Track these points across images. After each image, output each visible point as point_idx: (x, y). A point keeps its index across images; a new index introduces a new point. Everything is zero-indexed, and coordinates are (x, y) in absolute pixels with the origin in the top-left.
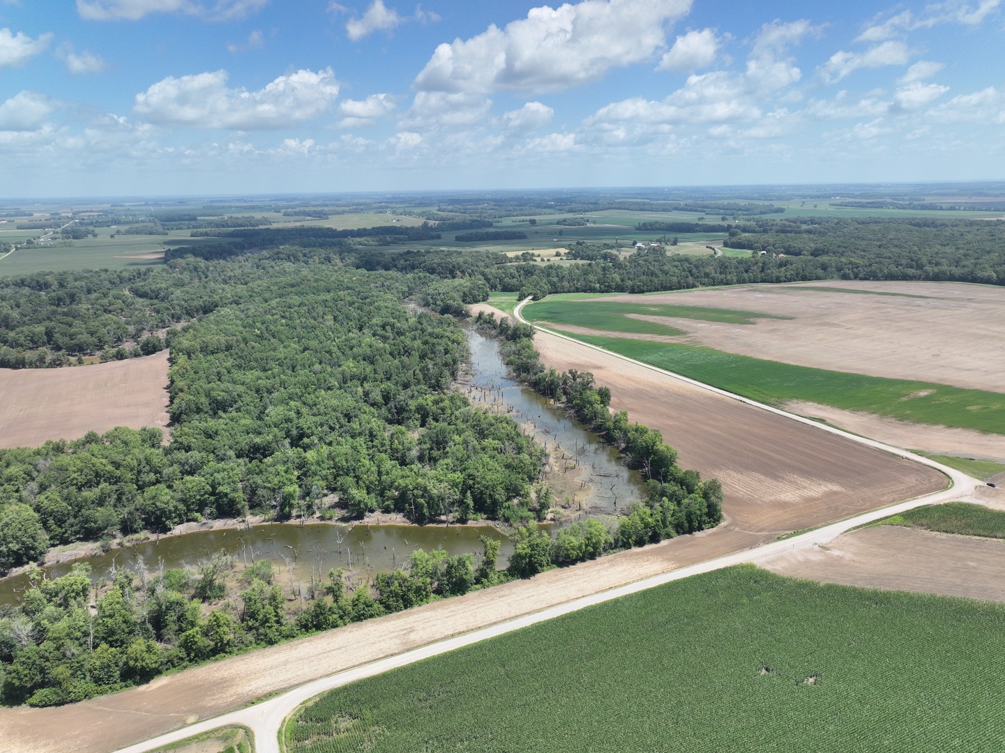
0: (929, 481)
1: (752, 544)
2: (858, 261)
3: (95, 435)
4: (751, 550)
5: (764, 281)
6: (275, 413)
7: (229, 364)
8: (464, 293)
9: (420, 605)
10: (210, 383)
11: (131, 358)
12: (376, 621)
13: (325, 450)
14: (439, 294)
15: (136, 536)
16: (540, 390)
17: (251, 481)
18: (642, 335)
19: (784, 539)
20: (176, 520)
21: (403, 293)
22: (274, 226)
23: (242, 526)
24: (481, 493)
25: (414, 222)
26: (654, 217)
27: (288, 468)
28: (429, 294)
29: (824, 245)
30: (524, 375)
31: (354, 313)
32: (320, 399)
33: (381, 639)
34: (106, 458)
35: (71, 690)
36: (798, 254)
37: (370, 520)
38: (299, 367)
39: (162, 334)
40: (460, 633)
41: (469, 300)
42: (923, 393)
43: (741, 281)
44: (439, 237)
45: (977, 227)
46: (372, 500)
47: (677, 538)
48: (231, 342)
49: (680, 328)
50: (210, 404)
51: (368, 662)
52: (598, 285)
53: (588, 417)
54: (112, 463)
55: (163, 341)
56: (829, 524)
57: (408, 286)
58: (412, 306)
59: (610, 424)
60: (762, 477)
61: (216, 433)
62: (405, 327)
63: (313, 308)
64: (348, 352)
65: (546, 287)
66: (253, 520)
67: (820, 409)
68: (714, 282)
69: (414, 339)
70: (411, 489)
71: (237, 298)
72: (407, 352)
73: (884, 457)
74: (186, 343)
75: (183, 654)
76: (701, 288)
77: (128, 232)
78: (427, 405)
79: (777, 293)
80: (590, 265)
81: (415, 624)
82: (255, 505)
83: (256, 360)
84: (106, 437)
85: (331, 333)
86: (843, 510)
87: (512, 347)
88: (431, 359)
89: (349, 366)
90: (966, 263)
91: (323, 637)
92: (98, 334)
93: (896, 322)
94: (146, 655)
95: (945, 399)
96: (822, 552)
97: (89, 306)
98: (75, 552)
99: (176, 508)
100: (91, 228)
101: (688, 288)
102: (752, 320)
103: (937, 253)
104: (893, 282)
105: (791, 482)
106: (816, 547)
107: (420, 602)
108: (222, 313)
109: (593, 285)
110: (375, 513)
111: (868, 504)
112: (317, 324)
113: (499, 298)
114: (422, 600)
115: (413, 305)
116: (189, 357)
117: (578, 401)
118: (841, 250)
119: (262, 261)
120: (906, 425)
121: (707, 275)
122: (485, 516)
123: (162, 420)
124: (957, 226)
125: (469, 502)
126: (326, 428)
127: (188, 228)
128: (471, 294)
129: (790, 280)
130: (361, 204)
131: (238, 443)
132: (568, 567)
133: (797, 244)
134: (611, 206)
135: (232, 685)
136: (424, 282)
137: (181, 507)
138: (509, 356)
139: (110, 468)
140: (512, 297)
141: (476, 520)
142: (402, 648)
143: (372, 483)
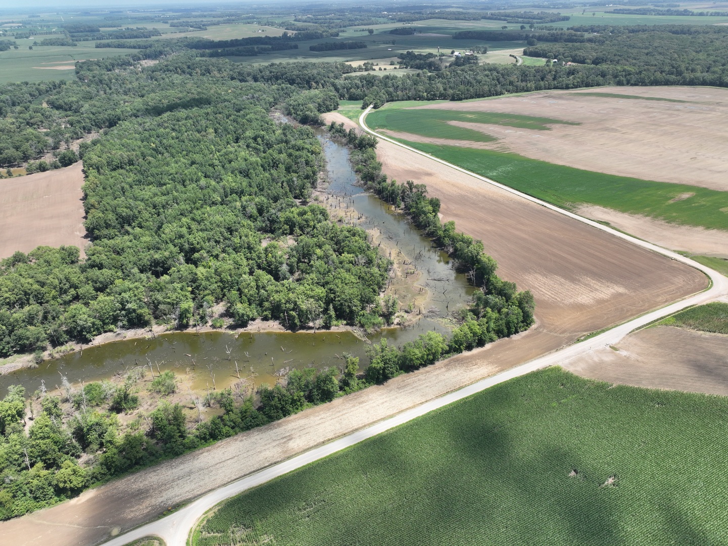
0: (694, 281)
1: (556, 346)
2: (630, 69)
3: (22, 255)
4: (557, 353)
5: (556, 88)
6: (169, 230)
7: (130, 180)
8: (319, 104)
9: (296, 413)
10: (115, 198)
11: (52, 169)
12: (261, 429)
13: (213, 263)
14: (299, 105)
15: (63, 348)
16: (383, 198)
17: (153, 297)
18: (463, 141)
19: (583, 341)
20: (94, 333)
21: (270, 103)
22: (164, 36)
23: (148, 336)
24: (341, 304)
25: (276, 32)
26: (467, 26)
27: (183, 286)
28: (291, 105)
29: (604, 54)
30: (369, 183)
31: (231, 126)
32: (206, 215)
33: (266, 447)
34: (32, 277)
35: (13, 508)
36: (583, 62)
37: (254, 327)
38: (188, 182)
39: (75, 147)
40: (329, 440)
41: (323, 109)
42: (686, 196)
43: (538, 88)
44: (296, 47)
45: (724, 34)
46: (252, 311)
47: (498, 341)
48: (131, 157)
49: (491, 134)
50: (117, 219)
51: (257, 471)
52: (425, 94)
53: (422, 224)
54: (38, 282)
55: (77, 153)
56: (617, 326)
57: (274, 97)
58: (277, 114)
59: (441, 233)
60: (563, 280)
61: (123, 249)
62: (273, 139)
63: (197, 121)
64: (227, 165)
65: (384, 96)
66: (158, 329)
67: (605, 212)
68: (517, 89)
69: (280, 152)
70: (284, 302)
71: (135, 112)
72: (275, 165)
73: (657, 259)
74: (95, 159)
75: (105, 470)
76: (507, 95)
77: (44, 43)
78: (294, 217)
79: (567, 99)
80: (418, 75)
81: (293, 432)
82: (158, 316)
83: (153, 175)
84: (33, 255)
85: (212, 146)
86: (628, 311)
87: (359, 156)
88: (296, 172)
89: (230, 181)
90: (716, 69)
91: (219, 446)
92: (22, 149)
93: (661, 126)
94: (73, 478)
95: (703, 201)
96: (612, 352)
97: (14, 120)
98: (13, 364)
99: (93, 324)
100: (12, 39)
101: (496, 95)
102: (548, 126)
103: (692, 60)
104: (657, 87)
105: (586, 285)
106: (608, 348)
107: (296, 411)
108: (123, 126)
109: (421, 94)
110: (257, 321)
111: (647, 304)
112: (201, 138)
113: (347, 106)
114: (297, 409)
115: (279, 114)
116: (98, 171)
117: (414, 210)
118: (617, 58)
119: (154, 73)
120: (673, 227)
121: (511, 83)
122: (345, 322)
123: (80, 232)
124: (707, 33)
125: (331, 313)
126: (212, 243)
127: (93, 39)
128: (324, 104)
129: (575, 87)
130: (232, 15)
131: (141, 259)
132: (413, 372)
133: (581, 53)
134: (433, 15)
135: (147, 497)
136: (287, 93)
137: (98, 322)
138: (357, 164)
139: (36, 286)
140: (356, 106)
141: (338, 326)
142: (283, 457)
143: (251, 296)
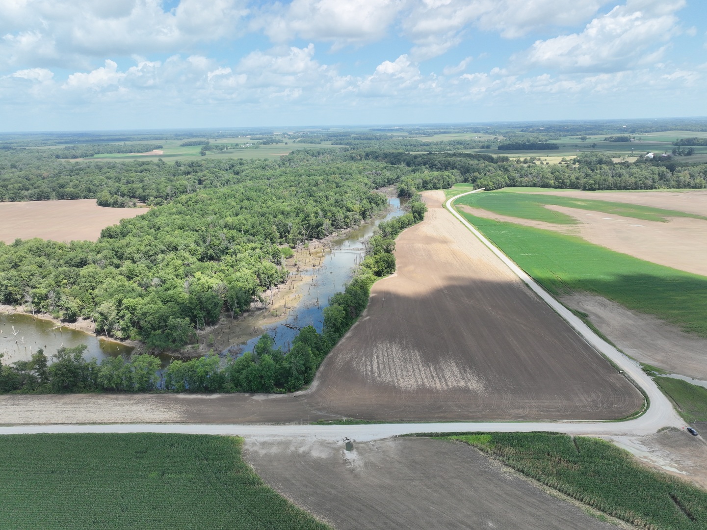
23: (9, 312)
47: (234, 395)
52: (552, 182)
65: (504, 181)
67: (603, 305)
68: (679, 185)
113: (461, 187)
140: (471, 187)
